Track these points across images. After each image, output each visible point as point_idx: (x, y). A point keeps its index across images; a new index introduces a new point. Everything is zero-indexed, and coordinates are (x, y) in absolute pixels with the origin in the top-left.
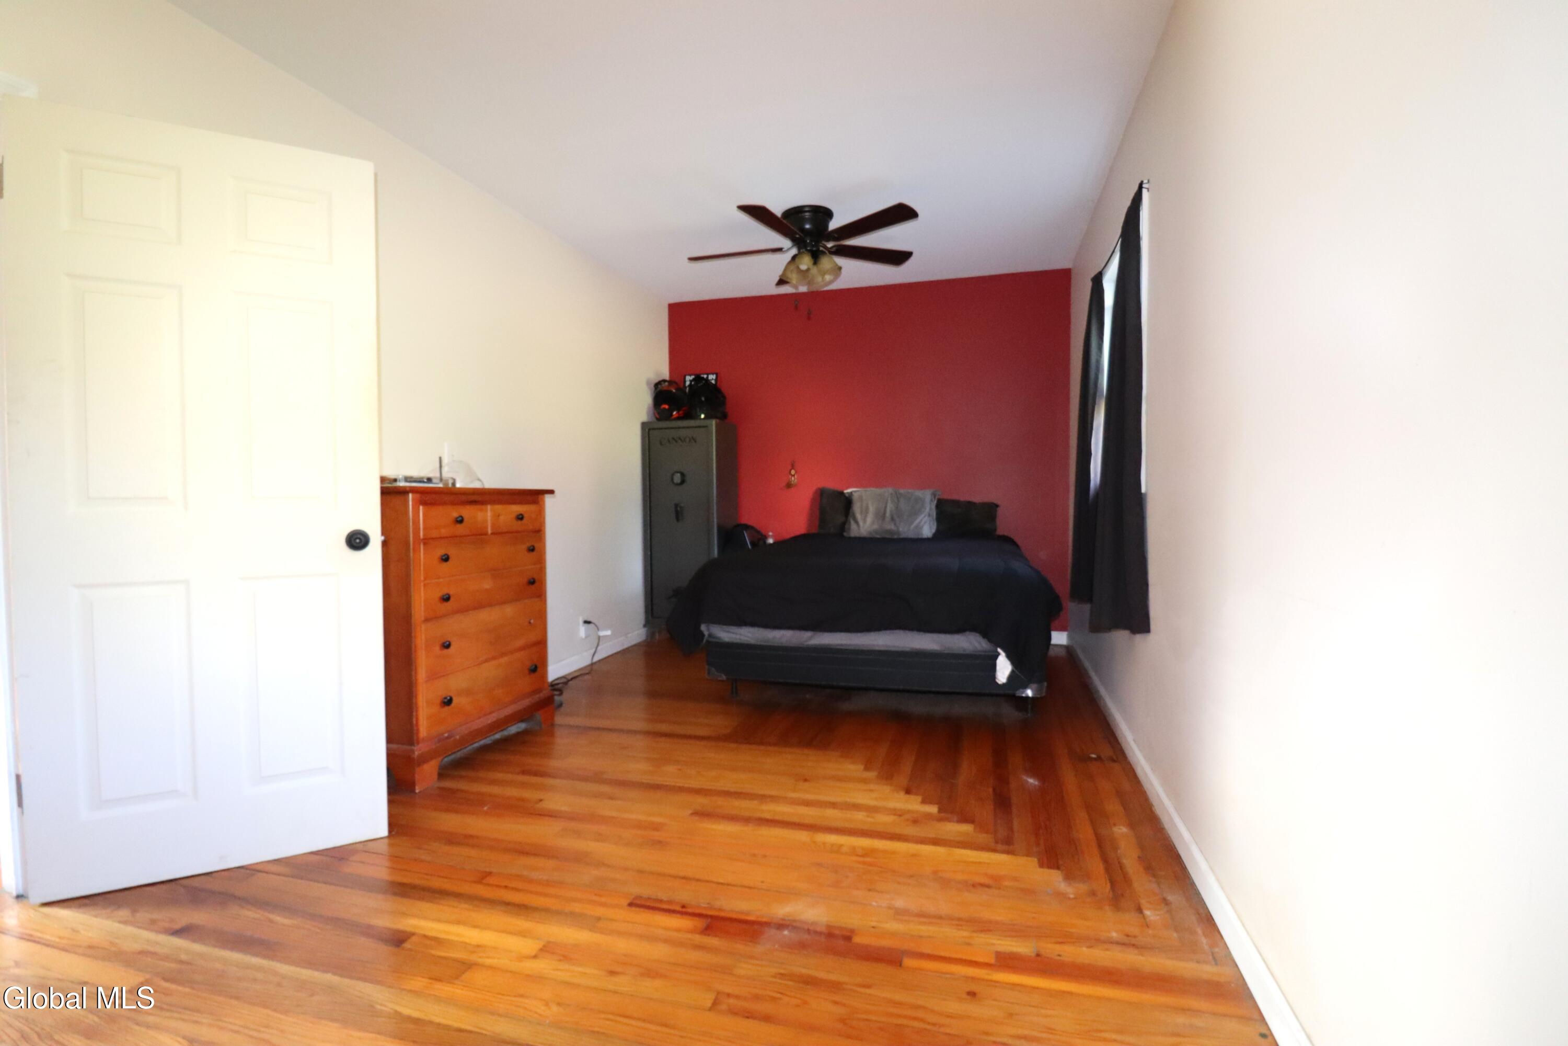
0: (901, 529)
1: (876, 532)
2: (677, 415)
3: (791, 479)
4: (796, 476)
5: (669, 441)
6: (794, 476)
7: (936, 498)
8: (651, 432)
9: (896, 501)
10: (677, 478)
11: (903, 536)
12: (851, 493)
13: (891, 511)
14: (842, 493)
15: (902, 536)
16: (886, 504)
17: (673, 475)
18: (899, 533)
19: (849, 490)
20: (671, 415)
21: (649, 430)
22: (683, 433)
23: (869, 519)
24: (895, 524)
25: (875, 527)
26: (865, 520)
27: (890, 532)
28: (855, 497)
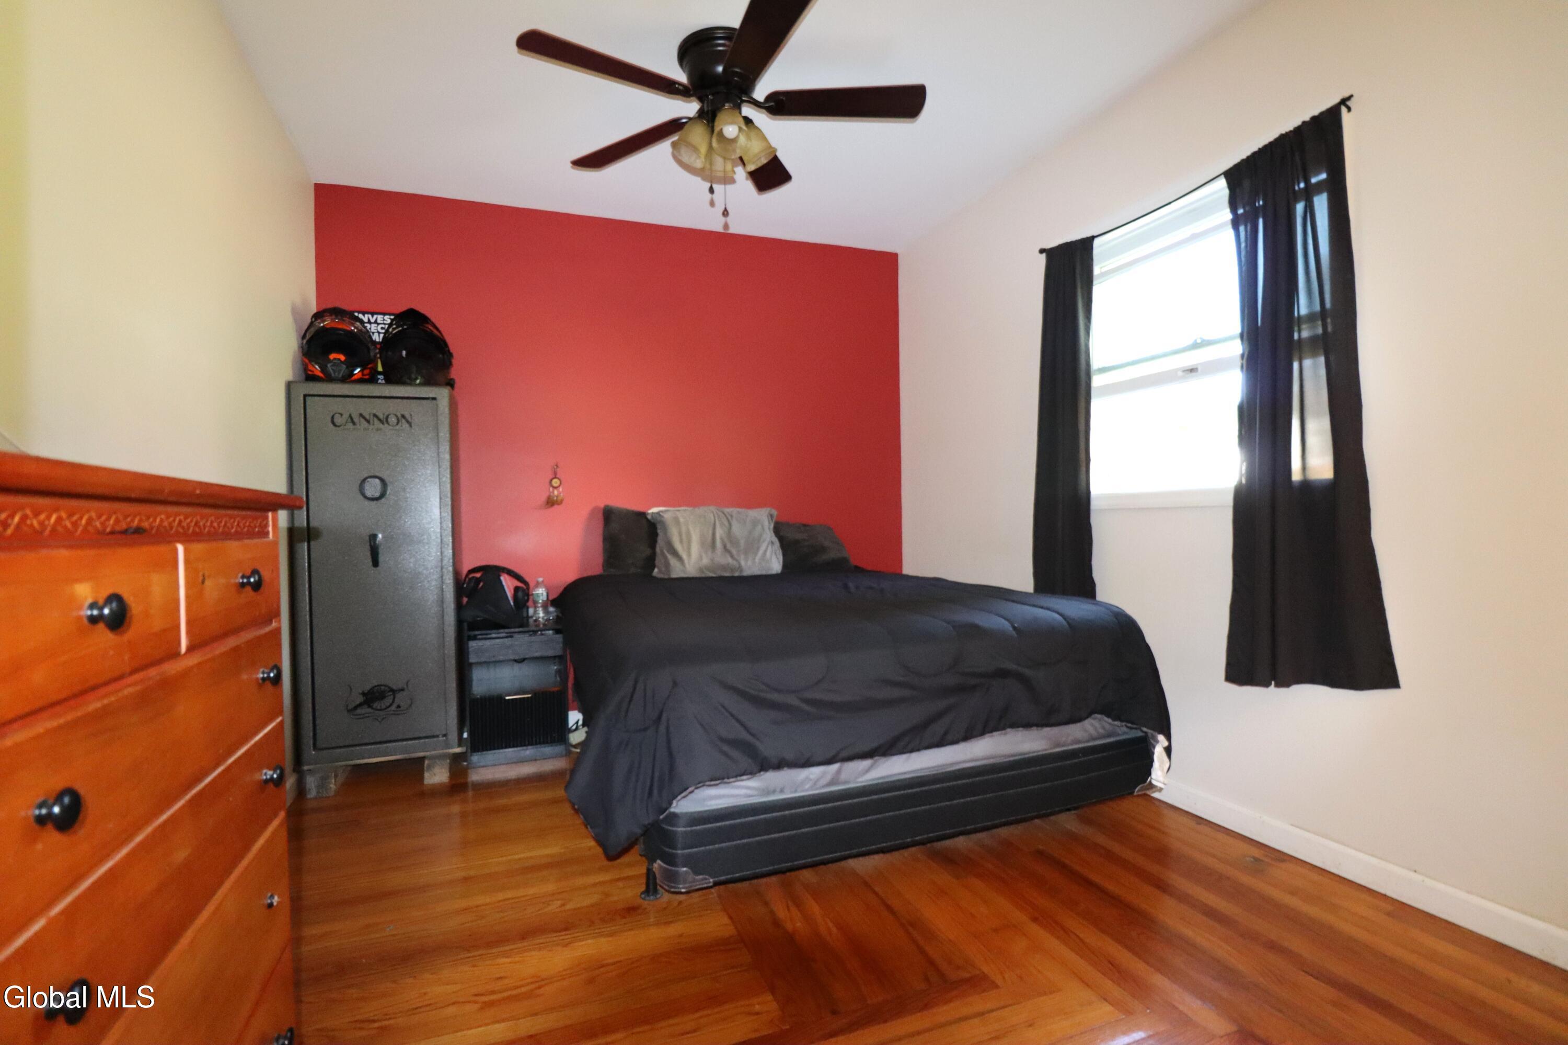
0: (743, 563)
1: (707, 568)
2: (360, 376)
3: (553, 492)
4: (561, 489)
5: (354, 423)
6: (555, 488)
7: (774, 521)
8: (308, 399)
9: (726, 523)
10: (373, 488)
11: (747, 573)
12: (658, 513)
13: (722, 539)
14: (643, 515)
15: (745, 574)
16: (714, 529)
17: (364, 480)
18: (740, 568)
19: (655, 510)
20: (352, 375)
21: (305, 396)
22: (380, 408)
23: (695, 548)
24: (732, 556)
25: (705, 561)
26: (689, 555)
27: (724, 568)
28: (668, 517)
